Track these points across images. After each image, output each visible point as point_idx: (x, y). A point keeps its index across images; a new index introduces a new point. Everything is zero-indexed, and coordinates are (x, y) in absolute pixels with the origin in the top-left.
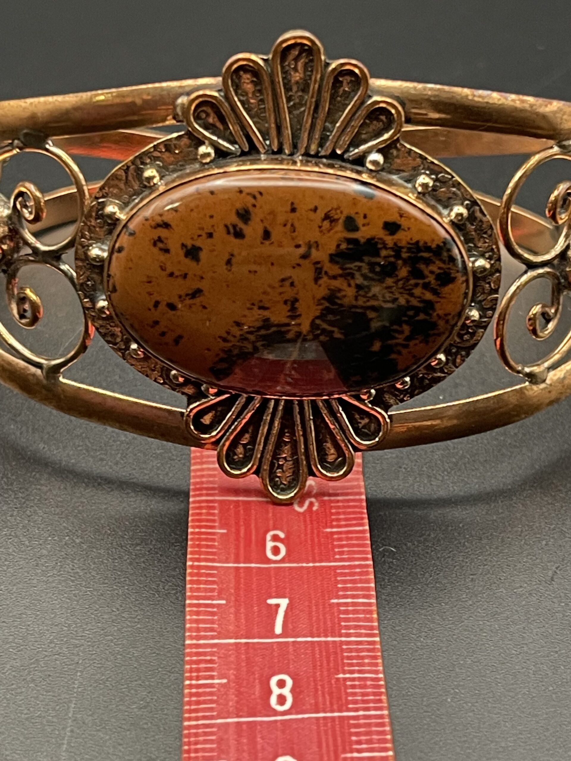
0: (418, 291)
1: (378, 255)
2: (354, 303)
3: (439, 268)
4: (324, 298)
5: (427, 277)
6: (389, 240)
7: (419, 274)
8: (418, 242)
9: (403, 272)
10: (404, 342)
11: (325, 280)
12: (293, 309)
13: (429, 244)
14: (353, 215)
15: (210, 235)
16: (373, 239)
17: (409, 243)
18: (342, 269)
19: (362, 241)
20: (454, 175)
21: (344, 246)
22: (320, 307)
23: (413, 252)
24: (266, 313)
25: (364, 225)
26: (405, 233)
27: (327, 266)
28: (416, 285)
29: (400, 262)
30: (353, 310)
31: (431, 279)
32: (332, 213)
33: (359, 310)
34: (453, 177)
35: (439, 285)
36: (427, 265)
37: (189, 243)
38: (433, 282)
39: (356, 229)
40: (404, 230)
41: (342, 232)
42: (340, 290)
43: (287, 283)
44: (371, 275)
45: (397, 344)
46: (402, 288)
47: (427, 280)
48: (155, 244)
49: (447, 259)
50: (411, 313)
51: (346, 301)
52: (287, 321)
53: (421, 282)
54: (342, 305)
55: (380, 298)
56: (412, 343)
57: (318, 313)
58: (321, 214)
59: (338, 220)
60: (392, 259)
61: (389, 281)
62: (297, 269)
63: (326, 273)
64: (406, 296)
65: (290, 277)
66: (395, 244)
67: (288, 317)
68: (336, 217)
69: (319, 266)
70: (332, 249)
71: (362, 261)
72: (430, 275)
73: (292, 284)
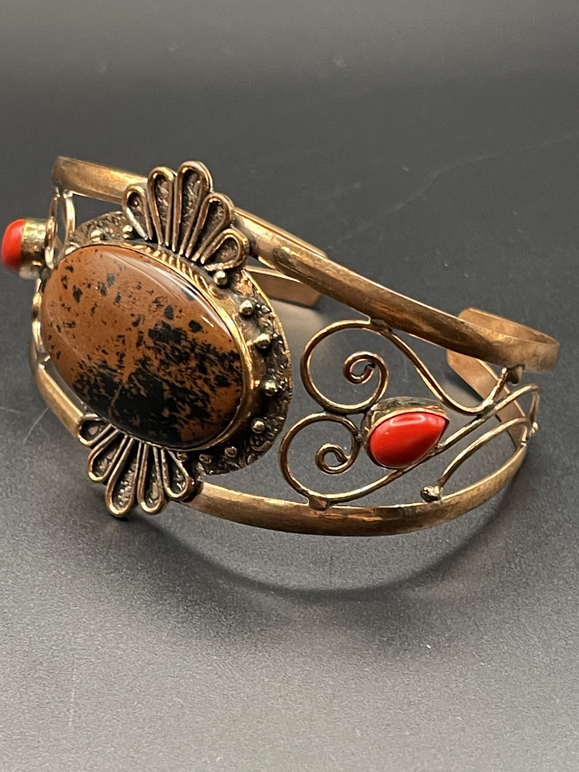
0: (200, 382)
1: (179, 343)
2: (156, 373)
3: (220, 371)
4: (139, 361)
5: (209, 374)
6: (191, 335)
7: (204, 370)
8: (210, 345)
9: (193, 364)
10: (185, 419)
11: (142, 347)
12: (121, 361)
13: (217, 350)
14: (173, 307)
15: (89, 286)
16: (180, 329)
17: (203, 344)
18: (155, 344)
19: (173, 328)
20: (273, 310)
21: (160, 327)
22: (137, 367)
23: (204, 351)
24: (106, 357)
25: (177, 317)
26: (202, 334)
27: (146, 338)
28: (200, 377)
29: (193, 355)
30: (155, 378)
31: (212, 377)
32: (160, 300)
33: (159, 380)
34: (271, 311)
35: (216, 384)
36: (211, 365)
37: (78, 286)
38: (212, 380)
39: (171, 318)
40: (203, 332)
41: (161, 316)
42: (150, 359)
43: (121, 339)
44: (171, 356)
45: (180, 418)
46: (189, 375)
47: (207, 376)
48: (62, 280)
49: (227, 367)
50: (192, 397)
51: (152, 369)
52: (115, 368)
53: (204, 376)
54: (149, 371)
55: (174, 376)
56: (192, 422)
57: (134, 371)
58: (153, 297)
59: (162, 306)
60: (188, 351)
61: (183, 366)
62: (129, 332)
63: (144, 342)
64: (191, 383)
65: (124, 336)
66: (194, 340)
67: (117, 365)
68: (162, 304)
69: (141, 335)
70: (152, 325)
71: (168, 343)
72: (211, 374)
73: (124, 342)
